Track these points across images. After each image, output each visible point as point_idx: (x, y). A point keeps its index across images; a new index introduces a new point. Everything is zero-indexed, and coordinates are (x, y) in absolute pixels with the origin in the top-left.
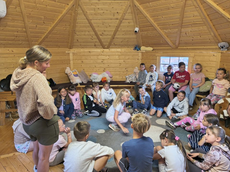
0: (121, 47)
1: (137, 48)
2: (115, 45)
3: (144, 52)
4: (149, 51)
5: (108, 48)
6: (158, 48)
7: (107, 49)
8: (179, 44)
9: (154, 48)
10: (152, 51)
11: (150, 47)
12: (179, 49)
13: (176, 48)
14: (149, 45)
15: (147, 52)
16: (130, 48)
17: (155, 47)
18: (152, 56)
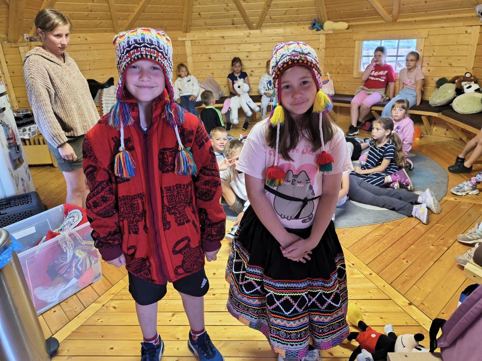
0: (285, 25)
1: (316, 26)
2: (273, 21)
3: (331, 32)
4: (341, 30)
5: (259, 27)
6: (358, 23)
7: (257, 29)
8: (399, 12)
9: (351, 24)
10: (347, 29)
11: (343, 21)
12: (400, 23)
13: (395, 21)
14: (341, 18)
15: (336, 32)
16: (303, 26)
17: (353, 21)
18: (346, 40)
